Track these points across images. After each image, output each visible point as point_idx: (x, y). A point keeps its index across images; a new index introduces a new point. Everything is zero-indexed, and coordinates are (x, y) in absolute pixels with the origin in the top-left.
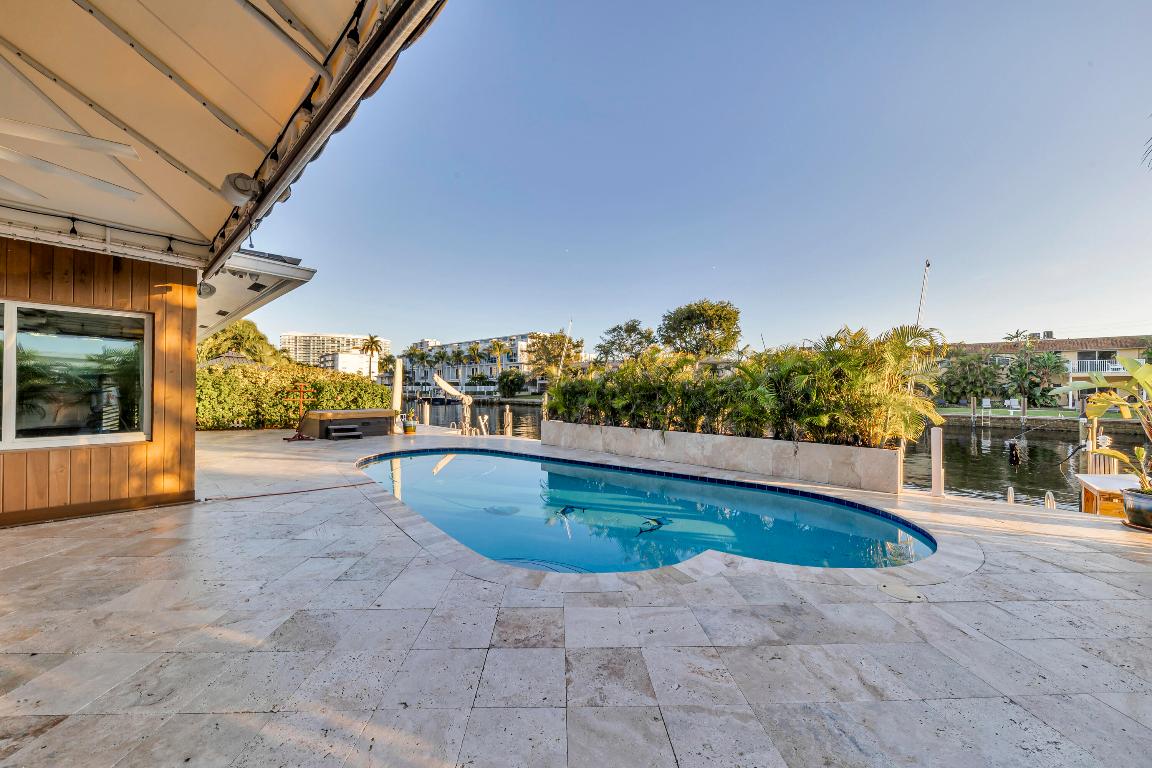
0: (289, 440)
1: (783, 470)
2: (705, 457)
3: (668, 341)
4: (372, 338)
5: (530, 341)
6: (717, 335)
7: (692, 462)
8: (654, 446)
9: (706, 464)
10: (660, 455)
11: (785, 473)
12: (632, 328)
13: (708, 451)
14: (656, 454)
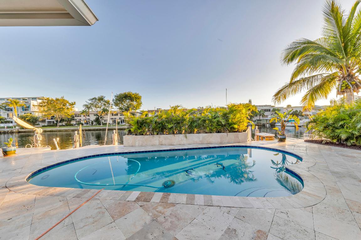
1: (223, 141)
2: (200, 141)
3: (116, 105)
5: (40, 101)
6: (135, 103)
7: (196, 143)
8: (181, 140)
9: (200, 143)
10: (184, 143)
11: (223, 142)
12: (101, 99)
13: (201, 139)
14: (182, 143)
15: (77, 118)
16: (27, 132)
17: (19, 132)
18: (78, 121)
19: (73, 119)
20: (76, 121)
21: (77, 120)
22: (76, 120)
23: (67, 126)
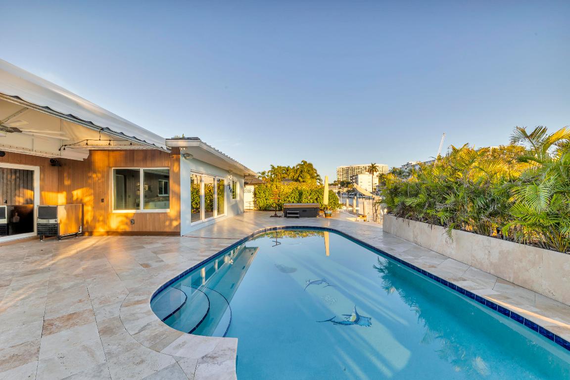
0: (272, 216)
4: (373, 165)
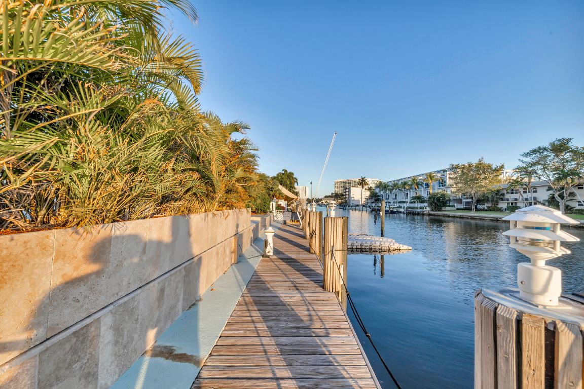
15: (511, 197)
16: (437, 216)
17: (430, 215)
18: (512, 204)
19: (502, 199)
20: (508, 203)
21: (510, 201)
22: (508, 200)
23: (490, 211)
